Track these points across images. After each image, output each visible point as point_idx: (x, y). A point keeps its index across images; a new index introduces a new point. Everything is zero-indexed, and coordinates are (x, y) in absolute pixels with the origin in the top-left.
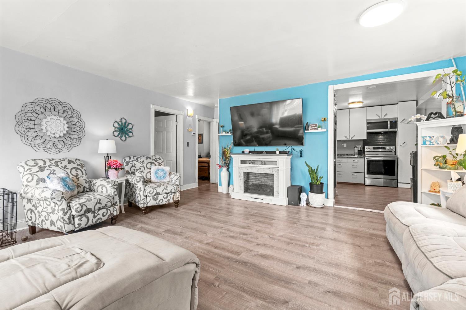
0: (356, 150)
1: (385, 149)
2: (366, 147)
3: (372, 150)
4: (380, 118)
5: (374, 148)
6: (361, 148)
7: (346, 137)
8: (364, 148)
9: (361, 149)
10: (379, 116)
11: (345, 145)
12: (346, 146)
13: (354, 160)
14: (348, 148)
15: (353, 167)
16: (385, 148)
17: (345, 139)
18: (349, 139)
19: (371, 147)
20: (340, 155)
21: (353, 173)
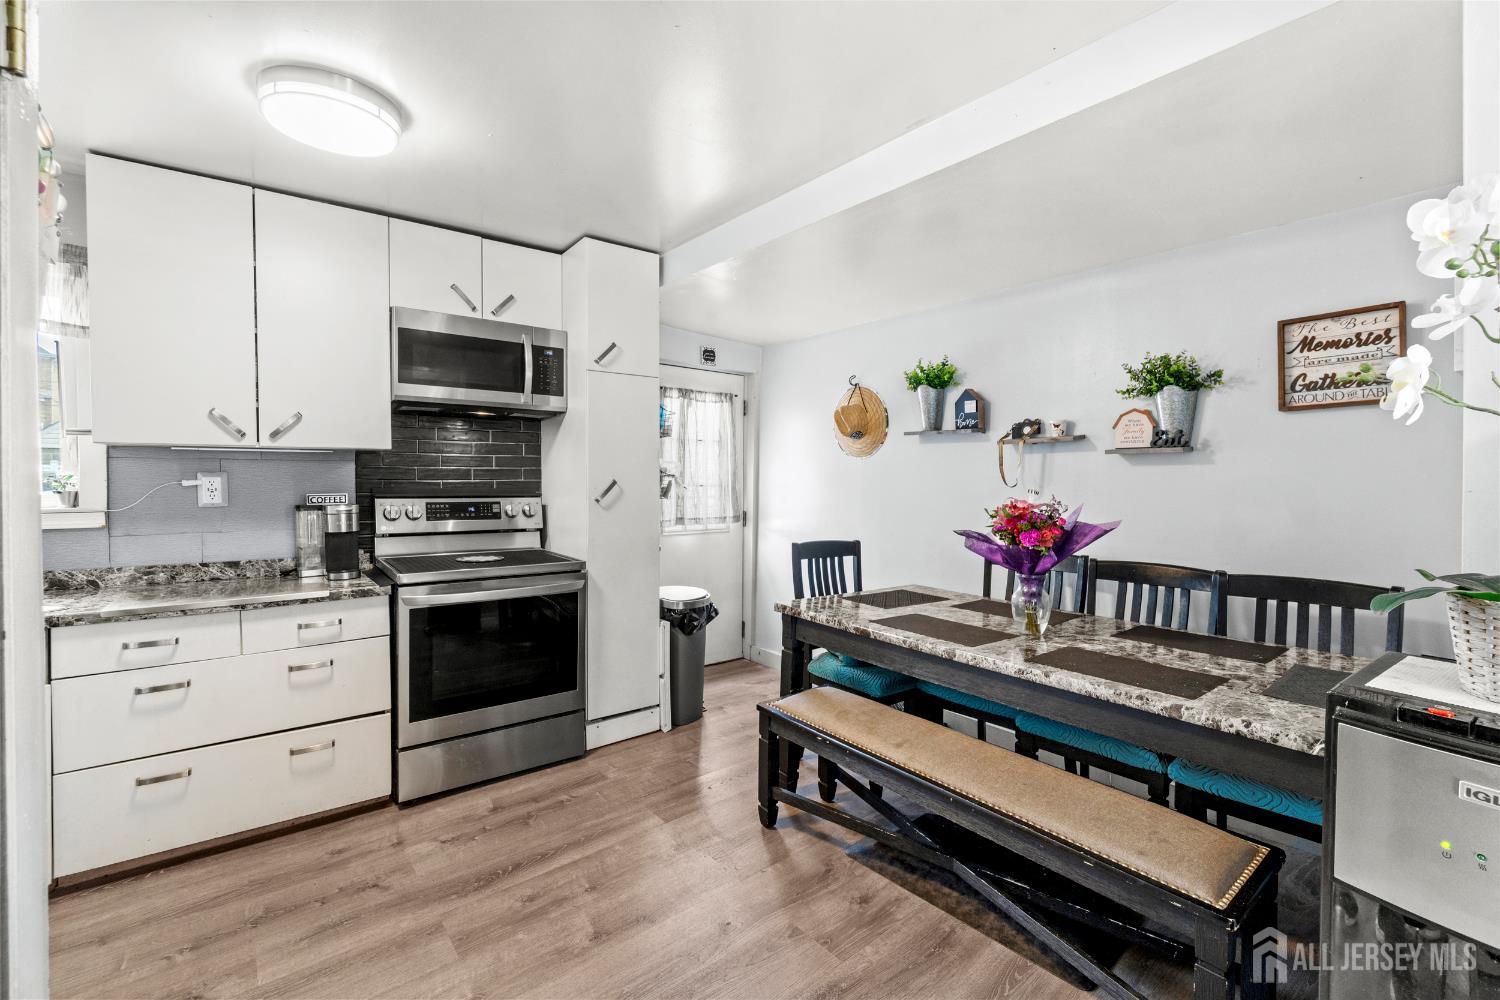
0: (309, 531)
1: (497, 516)
2: (382, 505)
3: (424, 525)
4: (477, 315)
5: (433, 514)
6: (349, 514)
7: (222, 422)
8: (367, 513)
9: (350, 525)
10: (468, 302)
11: (210, 489)
12: (218, 499)
13: (303, 621)
14: (235, 507)
15: (293, 687)
16: (495, 509)
17: (221, 439)
18: (250, 441)
19: (418, 506)
20: (161, 577)
21: (296, 740)
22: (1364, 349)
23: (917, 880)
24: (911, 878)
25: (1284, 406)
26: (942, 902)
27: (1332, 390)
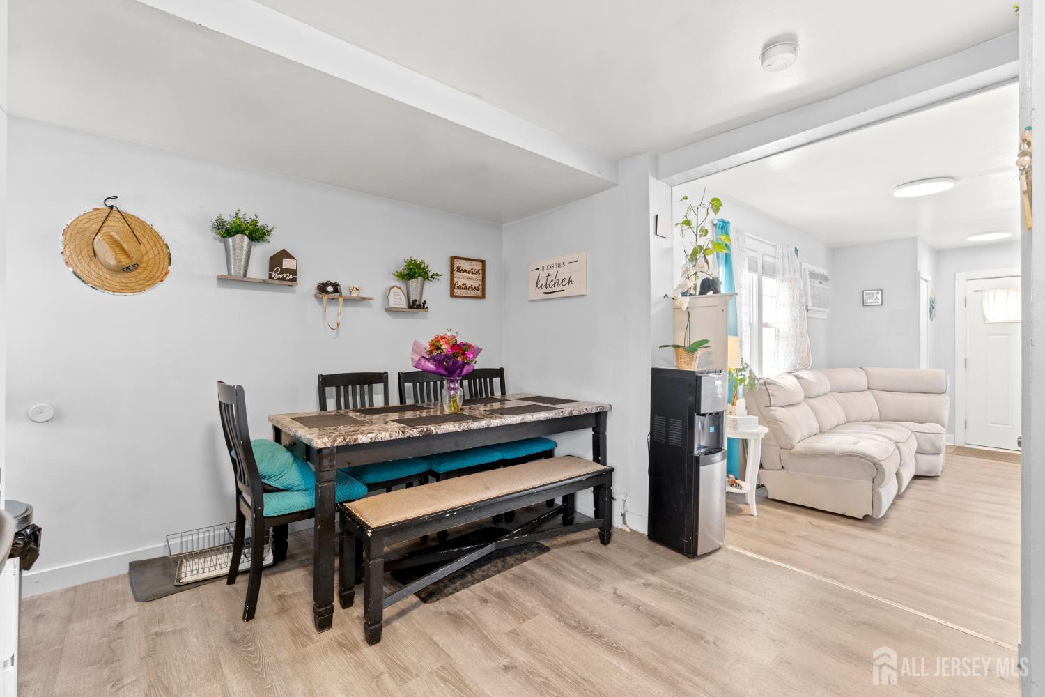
22: (473, 275)
23: (472, 577)
24: (469, 578)
25: (452, 295)
26: (492, 573)
27: (465, 291)
